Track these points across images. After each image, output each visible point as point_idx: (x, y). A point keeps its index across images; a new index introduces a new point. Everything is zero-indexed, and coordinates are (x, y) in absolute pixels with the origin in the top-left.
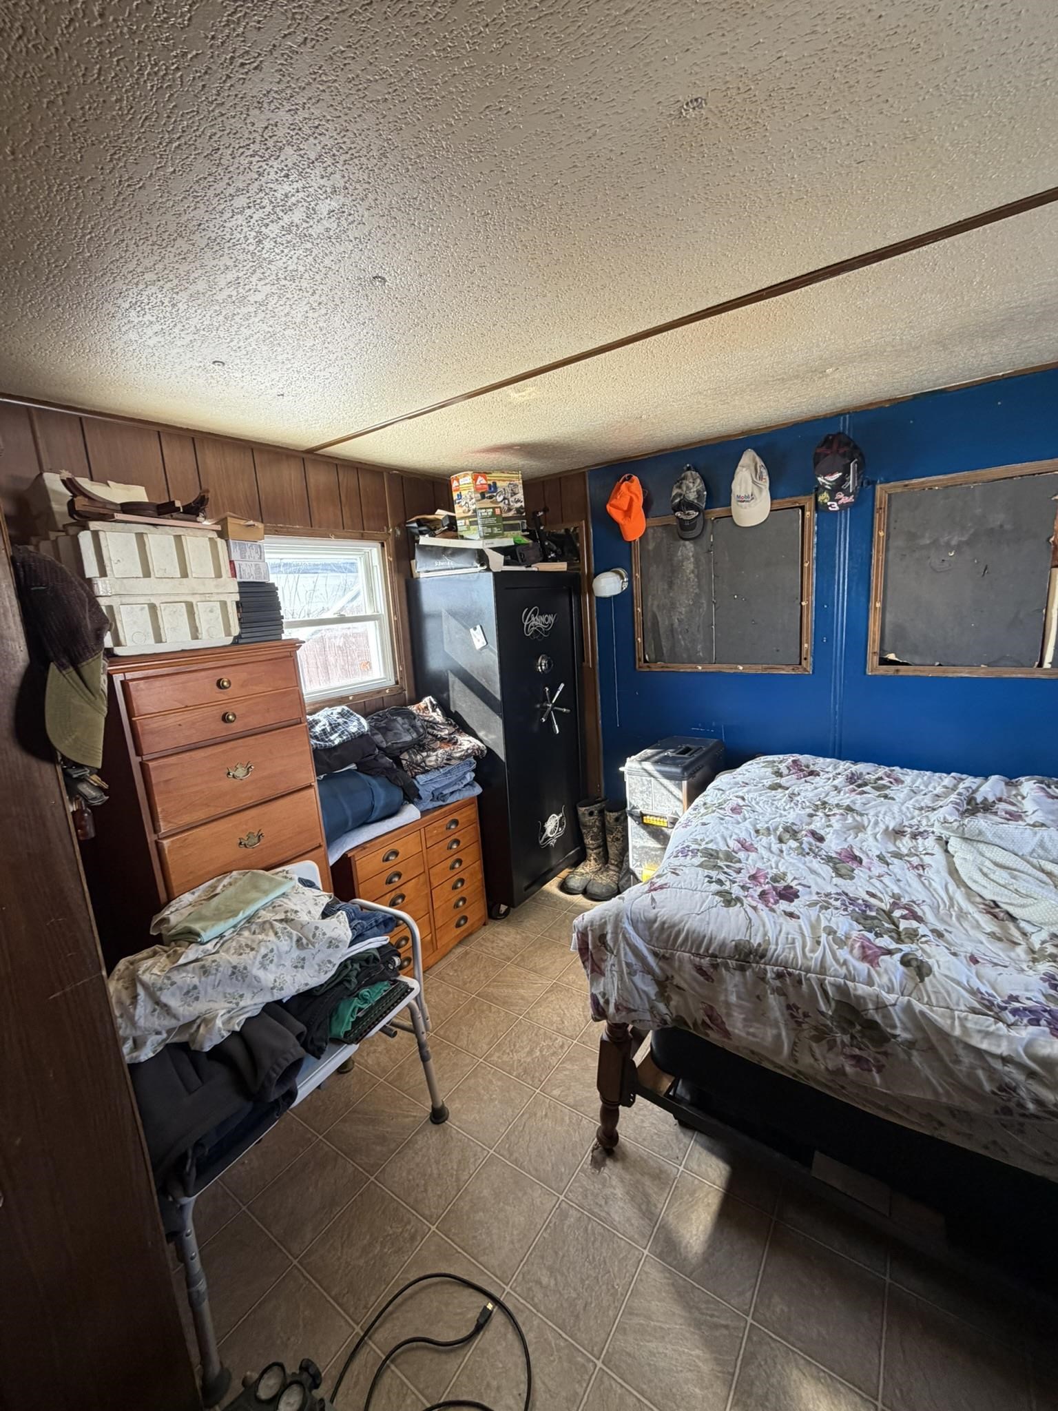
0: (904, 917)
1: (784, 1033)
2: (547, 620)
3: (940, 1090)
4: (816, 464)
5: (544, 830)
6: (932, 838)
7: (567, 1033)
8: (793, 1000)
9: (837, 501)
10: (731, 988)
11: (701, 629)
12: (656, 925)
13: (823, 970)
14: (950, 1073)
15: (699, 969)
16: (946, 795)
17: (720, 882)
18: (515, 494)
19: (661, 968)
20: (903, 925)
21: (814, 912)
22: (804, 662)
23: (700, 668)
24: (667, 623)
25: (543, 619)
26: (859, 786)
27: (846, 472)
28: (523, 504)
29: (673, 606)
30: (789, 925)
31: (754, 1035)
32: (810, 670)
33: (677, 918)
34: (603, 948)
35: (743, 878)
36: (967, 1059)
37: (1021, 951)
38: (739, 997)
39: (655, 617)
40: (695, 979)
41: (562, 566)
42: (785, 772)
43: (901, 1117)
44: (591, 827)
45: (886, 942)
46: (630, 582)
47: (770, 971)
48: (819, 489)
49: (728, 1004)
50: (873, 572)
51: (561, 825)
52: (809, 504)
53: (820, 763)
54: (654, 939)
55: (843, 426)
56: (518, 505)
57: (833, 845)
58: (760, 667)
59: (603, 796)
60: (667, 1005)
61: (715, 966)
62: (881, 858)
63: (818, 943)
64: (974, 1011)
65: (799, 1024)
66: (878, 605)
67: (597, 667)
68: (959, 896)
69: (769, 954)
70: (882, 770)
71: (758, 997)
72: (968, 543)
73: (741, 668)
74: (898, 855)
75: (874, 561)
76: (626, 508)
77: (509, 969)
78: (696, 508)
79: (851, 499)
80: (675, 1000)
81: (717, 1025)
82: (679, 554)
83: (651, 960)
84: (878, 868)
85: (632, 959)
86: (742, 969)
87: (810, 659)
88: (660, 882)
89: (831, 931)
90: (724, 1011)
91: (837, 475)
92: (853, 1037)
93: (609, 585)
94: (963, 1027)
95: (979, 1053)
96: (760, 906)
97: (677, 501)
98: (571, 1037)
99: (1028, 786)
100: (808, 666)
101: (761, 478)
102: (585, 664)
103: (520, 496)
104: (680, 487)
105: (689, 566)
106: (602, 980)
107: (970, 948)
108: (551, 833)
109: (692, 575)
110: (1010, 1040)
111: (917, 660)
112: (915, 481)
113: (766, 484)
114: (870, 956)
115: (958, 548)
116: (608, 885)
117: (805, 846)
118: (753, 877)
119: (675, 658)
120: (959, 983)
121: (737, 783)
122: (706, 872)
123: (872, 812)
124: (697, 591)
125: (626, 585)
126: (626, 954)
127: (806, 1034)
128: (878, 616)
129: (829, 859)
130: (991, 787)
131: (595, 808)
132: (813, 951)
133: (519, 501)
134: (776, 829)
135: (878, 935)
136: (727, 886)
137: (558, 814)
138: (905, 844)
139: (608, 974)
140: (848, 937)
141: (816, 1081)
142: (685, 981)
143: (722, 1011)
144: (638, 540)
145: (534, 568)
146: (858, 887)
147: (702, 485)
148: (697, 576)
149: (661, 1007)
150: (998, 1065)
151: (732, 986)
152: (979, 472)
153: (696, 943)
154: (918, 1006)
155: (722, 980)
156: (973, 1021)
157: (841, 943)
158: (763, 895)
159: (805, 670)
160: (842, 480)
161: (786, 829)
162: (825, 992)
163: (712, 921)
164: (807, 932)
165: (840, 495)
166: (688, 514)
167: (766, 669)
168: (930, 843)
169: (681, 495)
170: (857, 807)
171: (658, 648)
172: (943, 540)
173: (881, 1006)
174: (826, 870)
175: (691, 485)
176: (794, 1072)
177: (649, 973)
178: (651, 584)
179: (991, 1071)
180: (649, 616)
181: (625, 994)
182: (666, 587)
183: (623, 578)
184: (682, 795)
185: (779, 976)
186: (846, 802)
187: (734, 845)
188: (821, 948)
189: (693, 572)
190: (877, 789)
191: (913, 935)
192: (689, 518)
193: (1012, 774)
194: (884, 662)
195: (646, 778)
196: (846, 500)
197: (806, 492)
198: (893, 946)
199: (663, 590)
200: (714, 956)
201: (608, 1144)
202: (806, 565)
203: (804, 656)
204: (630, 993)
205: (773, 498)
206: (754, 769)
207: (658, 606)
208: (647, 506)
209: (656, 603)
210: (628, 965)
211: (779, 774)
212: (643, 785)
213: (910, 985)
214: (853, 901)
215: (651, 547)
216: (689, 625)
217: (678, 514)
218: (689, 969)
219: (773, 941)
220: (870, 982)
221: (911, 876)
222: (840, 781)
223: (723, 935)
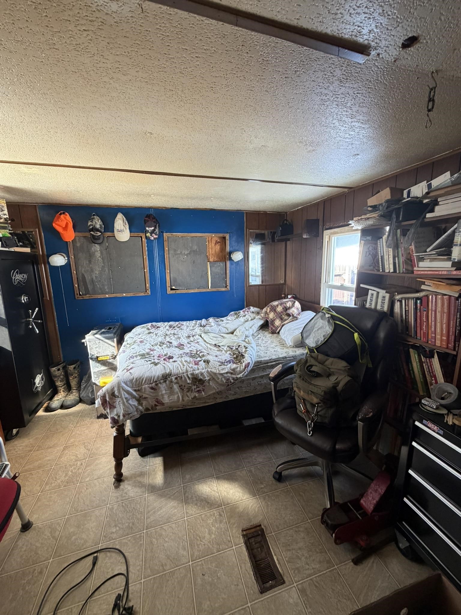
0: (200, 353)
1: (180, 394)
2: (23, 277)
3: (216, 388)
4: (145, 223)
5: (35, 384)
6: (197, 335)
7: (81, 459)
8: (181, 383)
9: (153, 236)
10: (162, 389)
11: (106, 280)
12: (134, 380)
13: (187, 371)
14: (217, 382)
15: (152, 388)
16: (195, 326)
17: (150, 361)
18: (3, 211)
19: (138, 395)
20: (201, 354)
21: (180, 359)
22: (147, 291)
23: (107, 296)
24: (90, 278)
25: (21, 276)
26: (173, 328)
27: (155, 227)
28: (8, 216)
29: (92, 271)
30: (175, 364)
31: (171, 400)
32: (150, 293)
33: (141, 375)
34: (114, 398)
35: (156, 357)
36: (220, 377)
37: (223, 352)
38: (166, 390)
39: (83, 275)
40: (151, 392)
41: (28, 250)
42: (150, 328)
43: (208, 402)
44: (59, 376)
45: (199, 359)
46: (68, 259)
47: (173, 378)
48: (146, 232)
49: (162, 395)
50: (166, 261)
51: (42, 380)
52: (144, 237)
53: (159, 324)
54: (134, 385)
55: (152, 212)
56: (5, 217)
57: (175, 343)
58: (132, 294)
59: (62, 360)
60: (142, 406)
61: (157, 385)
62: (188, 343)
63: (184, 365)
64: (220, 366)
65: (183, 390)
66: (168, 271)
67: (53, 299)
68: (208, 345)
69: (172, 373)
70: (177, 323)
71: (171, 388)
72: (189, 253)
73: (125, 295)
74: (191, 341)
75: (166, 257)
76: (64, 226)
77: (34, 455)
78: (100, 232)
79: (157, 236)
80: (144, 403)
81: (160, 403)
82: (93, 249)
83: (134, 393)
84: (189, 346)
85: (127, 396)
86: (165, 381)
87: (149, 290)
88: (129, 368)
89: (186, 361)
90: (161, 397)
91: (153, 228)
92: (197, 385)
93: (58, 260)
94: (219, 370)
95: (222, 374)
96: (166, 362)
97: (91, 227)
98: (84, 459)
99: (211, 320)
100: (149, 292)
101: (126, 224)
102: (44, 298)
103: (6, 212)
104: (92, 222)
105: (98, 254)
106: (115, 410)
107: (215, 354)
108: (38, 384)
109: (100, 258)
110: (227, 368)
111: (181, 288)
112: (174, 234)
113: (127, 226)
114: (197, 364)
115: (187, 255)
116: (74, 399)
117: (168, 345)
118: (159, 357)
119: (95, 293)
120: (216, 361)
121: (137, 335)
122: (144, 360)
123: (180, 334)
124: (103, 265)
125: (67, 261)
126: (124, 395)
127: (185, 391)
128: (169, 274)
129: (176, 347)
130: (204, 321)
131: (60, 367)
132: (183, 368)
133: (5, 215)
134: (157, 344)
135: (197, 358)
136: (153, 361)
137: (40, 374)
138: (192, 339)
139: (117, 406)
140: (190, 361)
141: (189, 406)
142: (147, 394)
143: (160, 398)
144: (71, 241)
145: (12, 249)
146: (187, 350)
147: (101, 223)
148: (102, 259)
149: (140, 407)
150: (226, 375)
151: (163, 388)
152: (189, 234)
153: (149, 380)
154: (209, 370)
155: (159, 388)
156: (220, 368)
157: (189, 363)
158: (164, 359)
159: (148, 294)
160: (154, 230)
161: (161, 343)
162: (189, 377)
163: (153, 371)
164: (180, 364)
165: (153, 235)
166: (97, 233)
167: (134, 294)
168: (197, 336)
169: (92, 225)
170: (176, 333)
171: (87, 289)
172: (183, 252)
173: (202, 374)
174: (177, 349)
175: (97, 222)
176: (182, 406)
177: (134, 398)
178: (80, 261)
179: (225, 377)
180: (80, 275)
181: (126, 409)
182: (88, 262)
183: (65, 258)
184: (115, 344)
185: (176, 378)
186: (173, 333)
187: (147, 351)
188: (185, 366)
189: (100, 257)
190: (179, 327)
191: (203, 356)
192: (97, 235)
193: (207, 318)
194: (172, 289)
195: (98, 341)
196: (155, 236)
197: (143, 232)
198: (201, 359)
199: (87, 264)
200: (156, 381)
201: (119, 478)
202: (145, 257)
203: (147, 289)
204: (128, 408)
205: (131, 232)
206: (137, 330)
207: (84, 271)
208: (74, 227)
209: (83, 269)
210: (126, 398)
211: (148, 329)
212: (97, 344)
213: (207, 366)
214: (187, 353)
215: (78, 245)
216: (101, 279)
217: (92, 233)
218: (149, 390)
219: (172, 370)
220: (198, 369)
221: (197, 345)
222: (167, 327)
223: (158, 374)
